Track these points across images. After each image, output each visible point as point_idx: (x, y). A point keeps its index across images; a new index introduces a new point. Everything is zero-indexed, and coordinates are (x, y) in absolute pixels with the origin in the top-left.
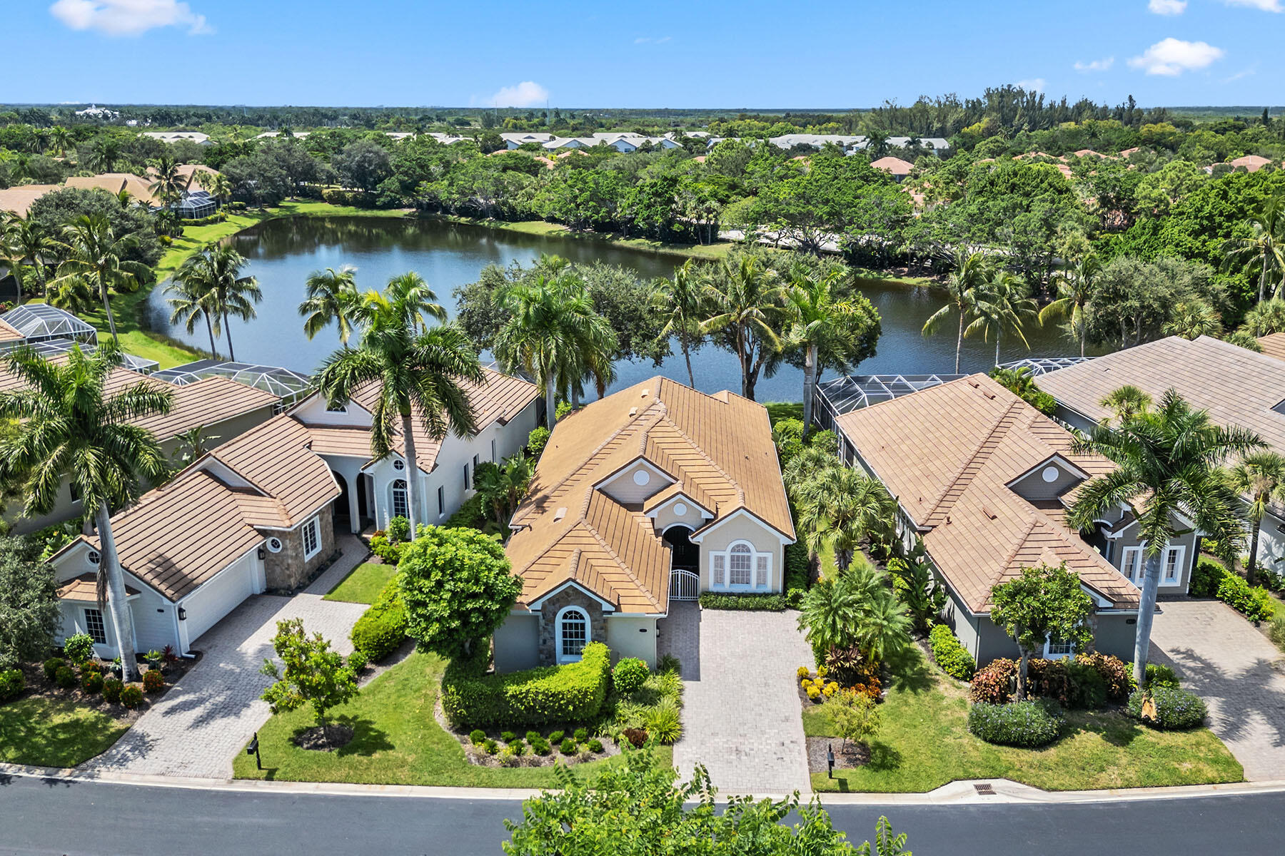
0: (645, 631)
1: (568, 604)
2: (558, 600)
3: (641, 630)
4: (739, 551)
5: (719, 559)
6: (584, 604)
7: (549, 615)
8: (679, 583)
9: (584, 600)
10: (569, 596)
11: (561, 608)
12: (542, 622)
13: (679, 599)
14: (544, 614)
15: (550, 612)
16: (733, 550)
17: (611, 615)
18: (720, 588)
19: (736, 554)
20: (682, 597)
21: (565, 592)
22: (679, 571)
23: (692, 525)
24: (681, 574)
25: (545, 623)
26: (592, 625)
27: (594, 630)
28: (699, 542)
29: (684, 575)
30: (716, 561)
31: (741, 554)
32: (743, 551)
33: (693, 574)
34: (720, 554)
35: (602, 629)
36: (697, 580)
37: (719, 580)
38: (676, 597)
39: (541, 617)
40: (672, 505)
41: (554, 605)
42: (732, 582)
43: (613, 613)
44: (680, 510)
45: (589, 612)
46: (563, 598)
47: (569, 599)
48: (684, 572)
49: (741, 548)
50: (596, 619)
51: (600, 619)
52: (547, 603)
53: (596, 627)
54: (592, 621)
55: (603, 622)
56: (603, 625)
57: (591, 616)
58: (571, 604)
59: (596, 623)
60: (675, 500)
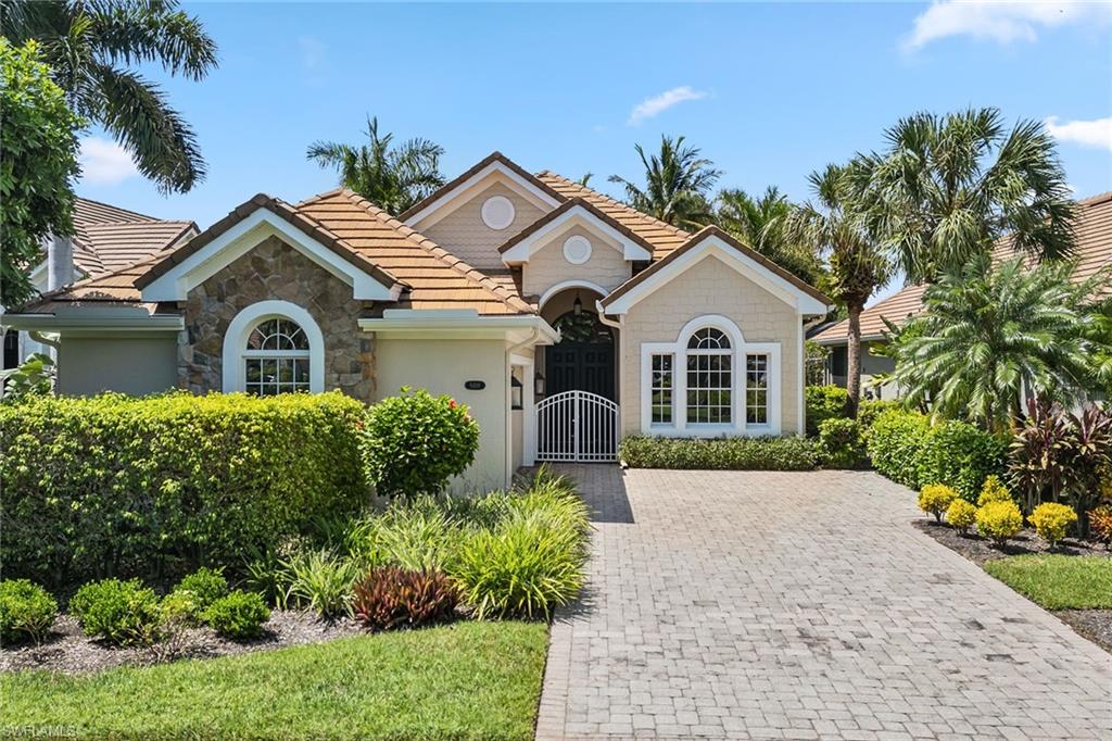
0: (481, 385)
1: (262, 295)
2: (233, 284)
3: (469, 385)
4: (704, 346)
5: (662, 363)
6: (307, 294)
7: (206, 332)
8: (576, 421)
9: (306, 283)
10: (264, 272)
11: (240, 308)
12: (187, 352)
13: (577, 459)
14: (192, 330)
15: (210, 321)
16: (692, 344)
17: (382, 317)
18: (663, 429)
19: (698, 352)
20: (584, 454)
21: (253, 258)
22: (577, 392)
23: (604, 285)
24: (581, 401)
25: (195, 356)
26: (326, 360)
27: (336, 376)
28: (614, 318)
29: (586, 402)
30: (654, 369)
31: (709, 352)
32: (714, 346)
33: (606, 400)
34: (662, 349)
35: (357, 371)
36: (613, 413)
37: (661, 416)
38: (570, 454)
39: (185, 337)
40: (561, 240)
41: (221, 299)
42: (691, 419)
43: (387, 312)
44: (578, 252)
45: (319, 320)
46: (246, 277)
47: (265, 281)
48: (586, 396)
49: (709, 338)
50: (340, 341)
51: (351, 342)
52: (202, 293)
53: (338, 367)
54: (329, 347)
55: (358, 349)
56: (360, 358)
57: (325, 332)
58: (269, 296)
59: (339, 353)
60: (565, 230)
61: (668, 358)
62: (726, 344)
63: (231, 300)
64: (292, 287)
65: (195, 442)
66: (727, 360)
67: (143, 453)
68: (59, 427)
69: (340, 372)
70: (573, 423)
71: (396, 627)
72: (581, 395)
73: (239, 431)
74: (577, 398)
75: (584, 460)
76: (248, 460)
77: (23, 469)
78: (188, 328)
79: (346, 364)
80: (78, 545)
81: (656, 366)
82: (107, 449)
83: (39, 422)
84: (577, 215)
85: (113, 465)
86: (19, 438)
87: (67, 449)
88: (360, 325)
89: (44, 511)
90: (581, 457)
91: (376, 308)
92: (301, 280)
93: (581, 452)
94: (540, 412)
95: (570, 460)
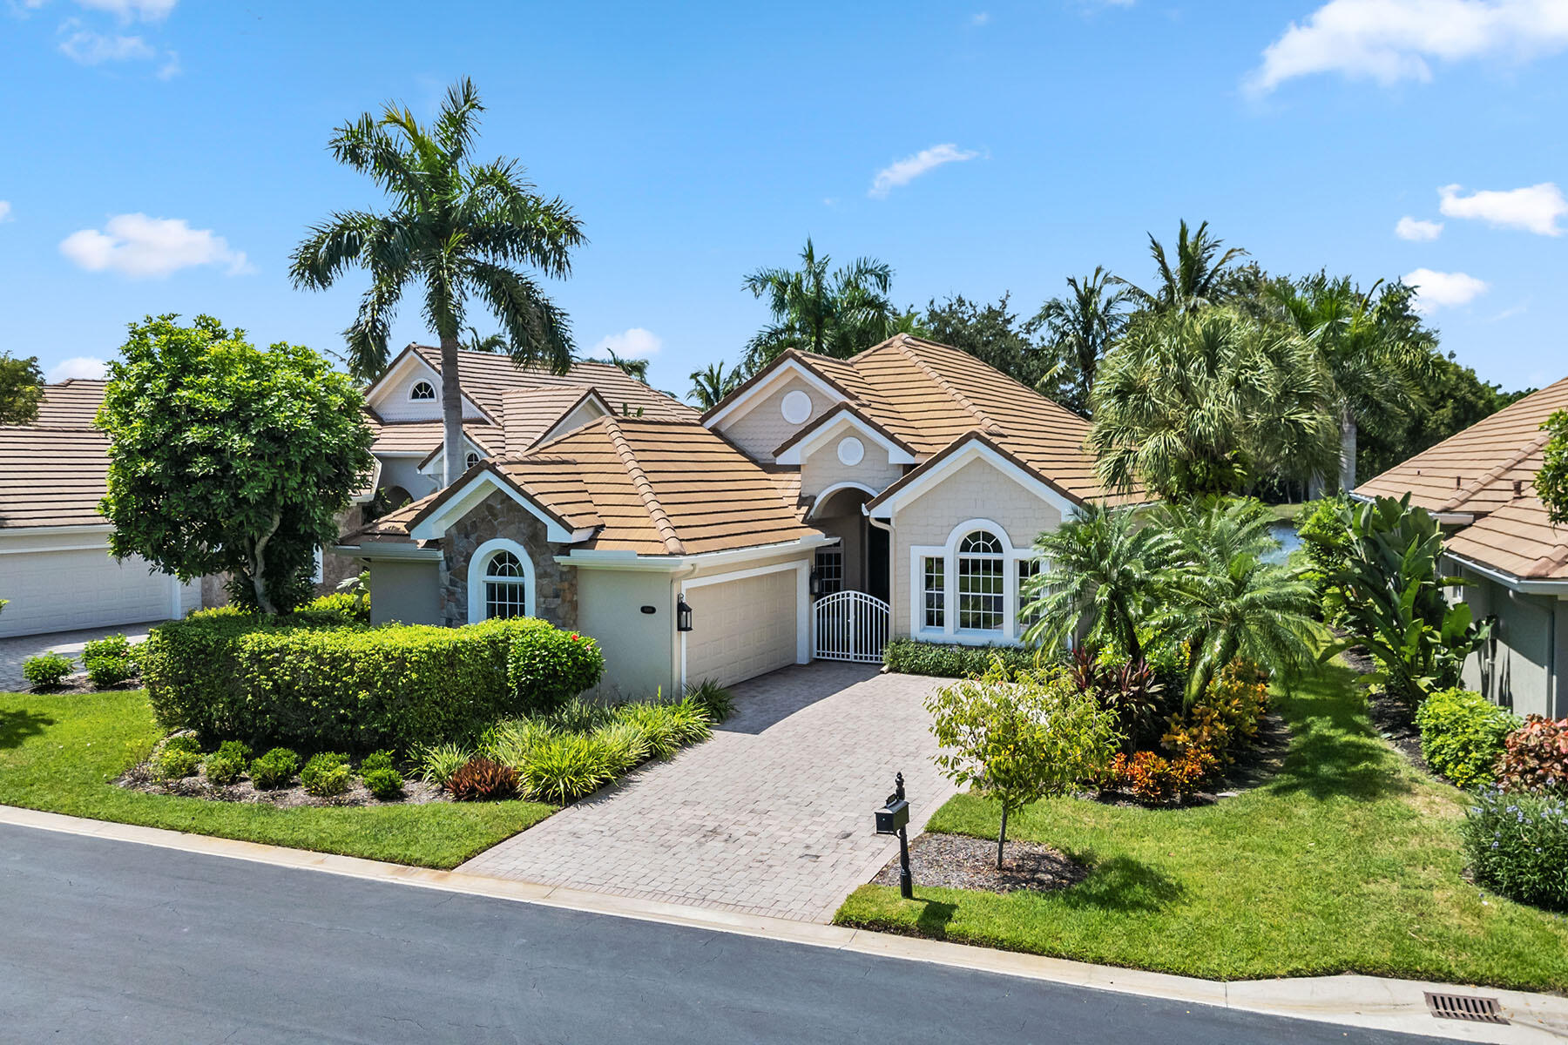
0: (653, 610)
1: (493, 535)
2: (475, 525)
3: (645, 610)
4: (976, 549)
5: (934, 566)
6: (524, 534)
7: (457, 561)
8: (852, 621)
9: (522, 525)
10: (495, 516)
11: (479, 544)
12: (445, 577)
13: (852, 659)
14: (448, 559)
15: (461, 553)
16: (965, 547)
17: (569, 555)
18: (934, 634)
19: (970, 556)
20: (858, 654)
21: (486, 505)
22: (852, 593)
23: (875, 486)
24: (856, 601)
25: (451, 580)
26: (536, 586)
27: (542, 600)
28: (887, 521)
29: (861, 602)
30: (927, 572)
31: (981, 556)
32: (986, 550)
33: (880, 601)
34: (935, 553)
35: (557, 596)
36: (887, 615)
37: (934, 618)
38: (845, 653)
39: (443, 565)
40: (835, 442)
41: (467, 536)
42: (964, 624)
43: (572, 551)
44: (851, 454)
45: (531, 555)
46: (483, 520)
47: (496, 523)
48: (861, 597)
49: (981, 542)
50: (545, 572)
51: (553, 572)
52: (454, 531)
53: (544, 592)
54: (539, 576)
55: (558, 579)
56: (559, 586)
57: (536, 564)
58: (498, 535)
59: (545, 581)
60: (840, 431)
61: (940, 561)
62: (998, 548)
63: (473, 538)
64: (512, 528)
65: (378, 667)
66: (999, 566)
67: (351, 672)
68: (307, 652)
69: (546, 597)
70: (848, 623)
71: (469, 800)
72: (856, 596)
73: (405, 659)
74: (852, 599)
75: (858, 660)
76: (411, 680)
77: (287, 678)
78: (446, 558)
79: (549, 590)
80: (318, 729)
81: (929, 569)
82: (331, 669)
83: (296, 647)
84: (844, 419)
85: (336, 679)
86: (287, 658)
87: (310, 667)
88: (556, 561)
89: (298, 705)
90: (856, 657)
91: (565, 549)
92: (520, 523)
93: (856, 652)
94: (818, 610)
95: (845, 659)
